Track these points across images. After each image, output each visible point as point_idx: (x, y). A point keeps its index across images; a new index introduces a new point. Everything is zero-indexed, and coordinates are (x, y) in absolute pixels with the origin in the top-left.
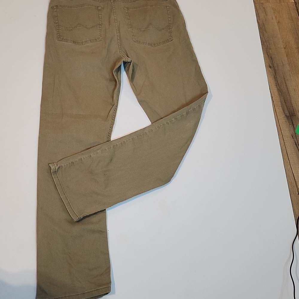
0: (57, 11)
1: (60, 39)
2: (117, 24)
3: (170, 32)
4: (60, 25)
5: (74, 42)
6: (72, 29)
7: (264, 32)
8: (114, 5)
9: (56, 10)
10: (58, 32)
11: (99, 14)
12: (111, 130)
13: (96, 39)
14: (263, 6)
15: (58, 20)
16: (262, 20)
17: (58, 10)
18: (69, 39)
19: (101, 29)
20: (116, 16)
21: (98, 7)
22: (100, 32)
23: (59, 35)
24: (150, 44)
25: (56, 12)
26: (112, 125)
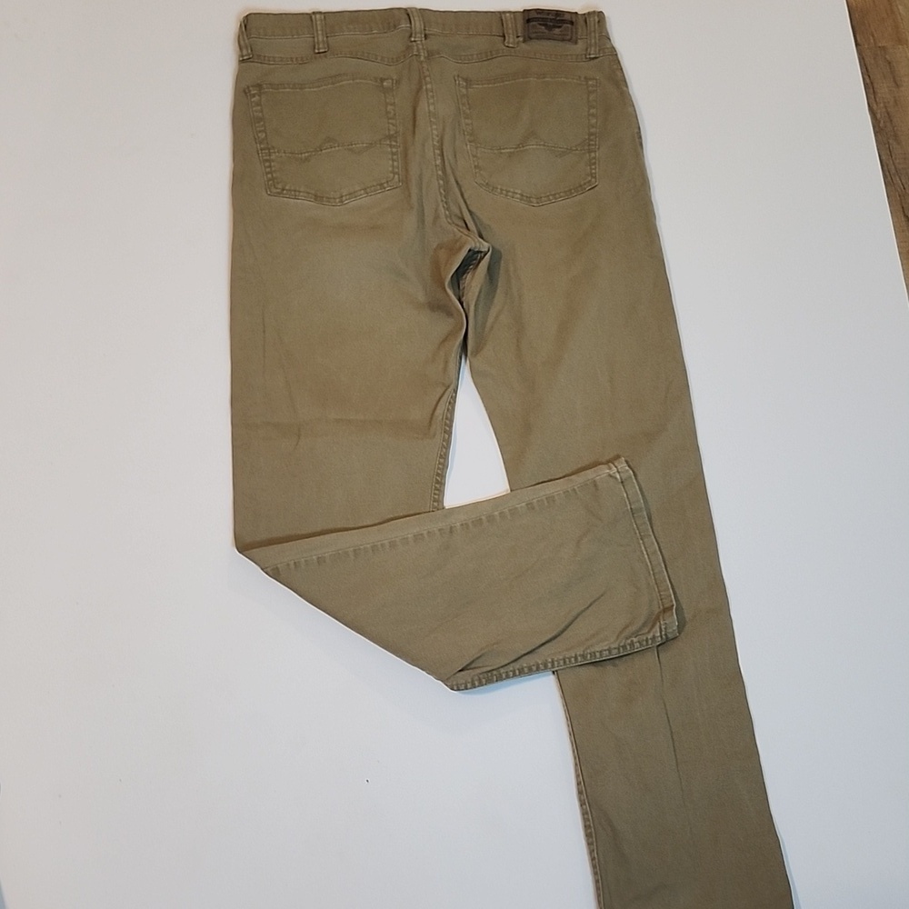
0: (260, 100)
1: (275, 191)
2: (437, 129)
3: (591, 163)
4: (273, 148)
5: (318, 198)
6: (310, 156)
7: (891, 141)
8: (428, 70)
9: (257, 98)
10: (268, 170)
11: (387, 104)
12: (444, 465)
13: (381, 185)
14: (887, 57)
15: (264, 131)
16: (884, 103)
17: (263, 99)
18: (302, 189)
19: (394, 150)
20: (433, 104)
21: (382, 80)
22: (393, 160)
23: (273, 179)
24: (526, 198)
25: (258, 104)
26: (444, 450)
